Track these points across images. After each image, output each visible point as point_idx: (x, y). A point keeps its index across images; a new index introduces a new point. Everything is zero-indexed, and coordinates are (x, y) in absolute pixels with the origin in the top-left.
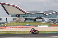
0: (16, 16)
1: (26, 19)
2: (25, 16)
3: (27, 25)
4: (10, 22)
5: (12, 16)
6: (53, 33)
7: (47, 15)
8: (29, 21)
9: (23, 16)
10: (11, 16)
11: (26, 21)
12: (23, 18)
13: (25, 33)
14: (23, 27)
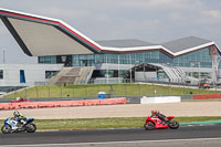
0: (59, 59)
1: (97, 74)
2: (92, 62)
3: (100, 97)
4: (36, 83)
5: (42, 60)
6: (201, 123)
7: (175, 54)
8: (108, 79)
9: (86, 63)
10: (39, 62)
11: (98, 80)
12: (84, 69)
13: (94, 126)
14: (86, 101)
